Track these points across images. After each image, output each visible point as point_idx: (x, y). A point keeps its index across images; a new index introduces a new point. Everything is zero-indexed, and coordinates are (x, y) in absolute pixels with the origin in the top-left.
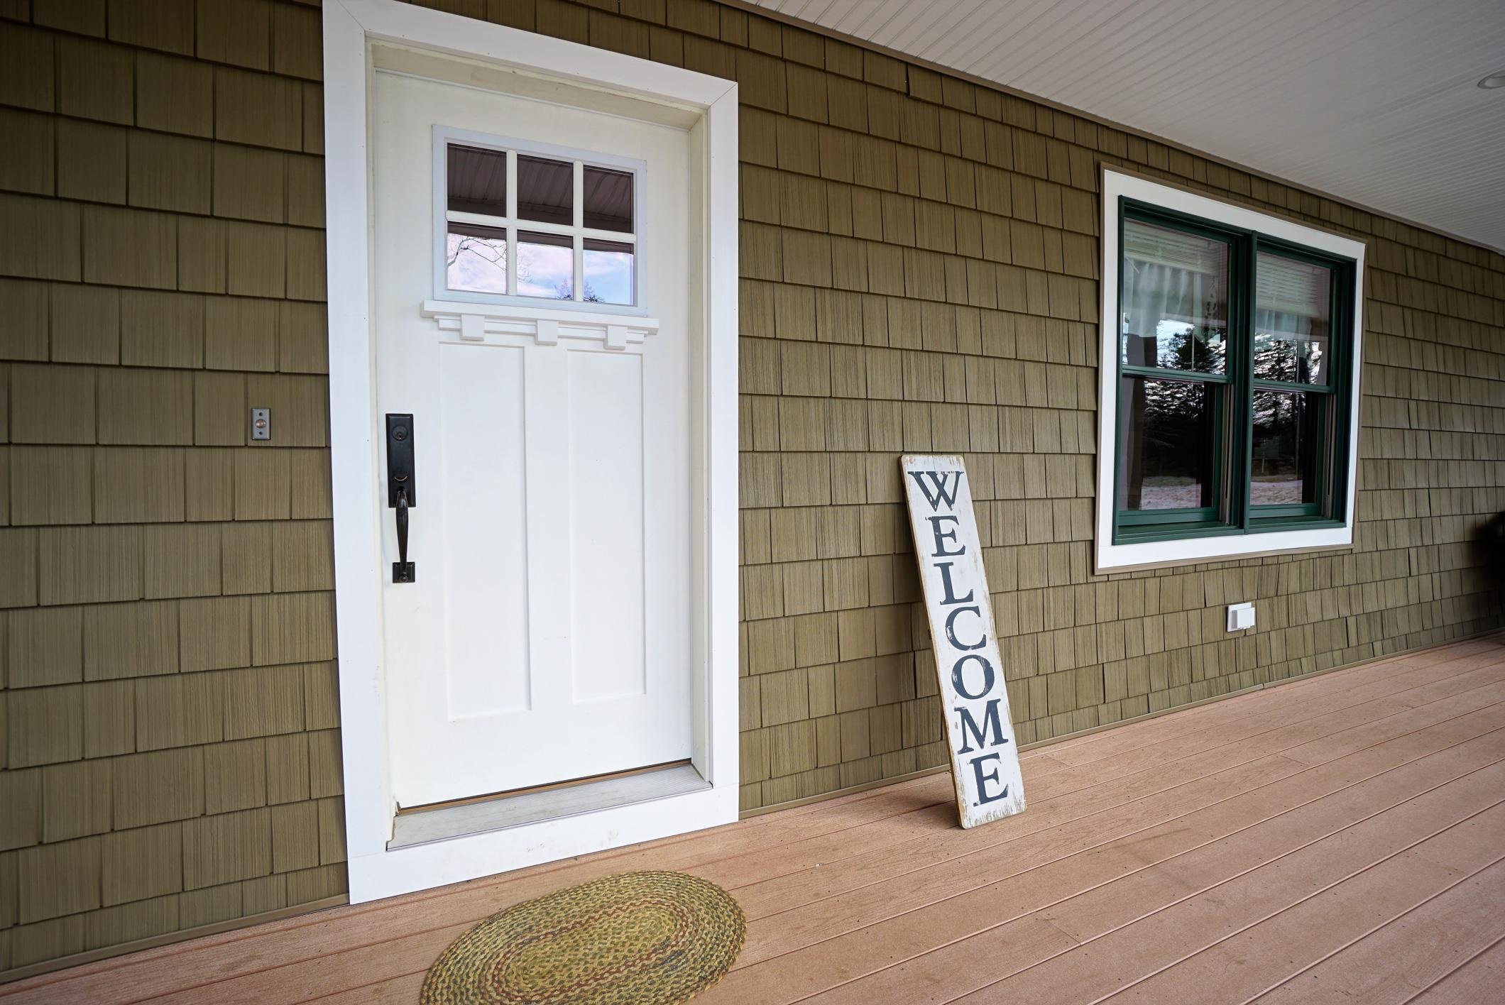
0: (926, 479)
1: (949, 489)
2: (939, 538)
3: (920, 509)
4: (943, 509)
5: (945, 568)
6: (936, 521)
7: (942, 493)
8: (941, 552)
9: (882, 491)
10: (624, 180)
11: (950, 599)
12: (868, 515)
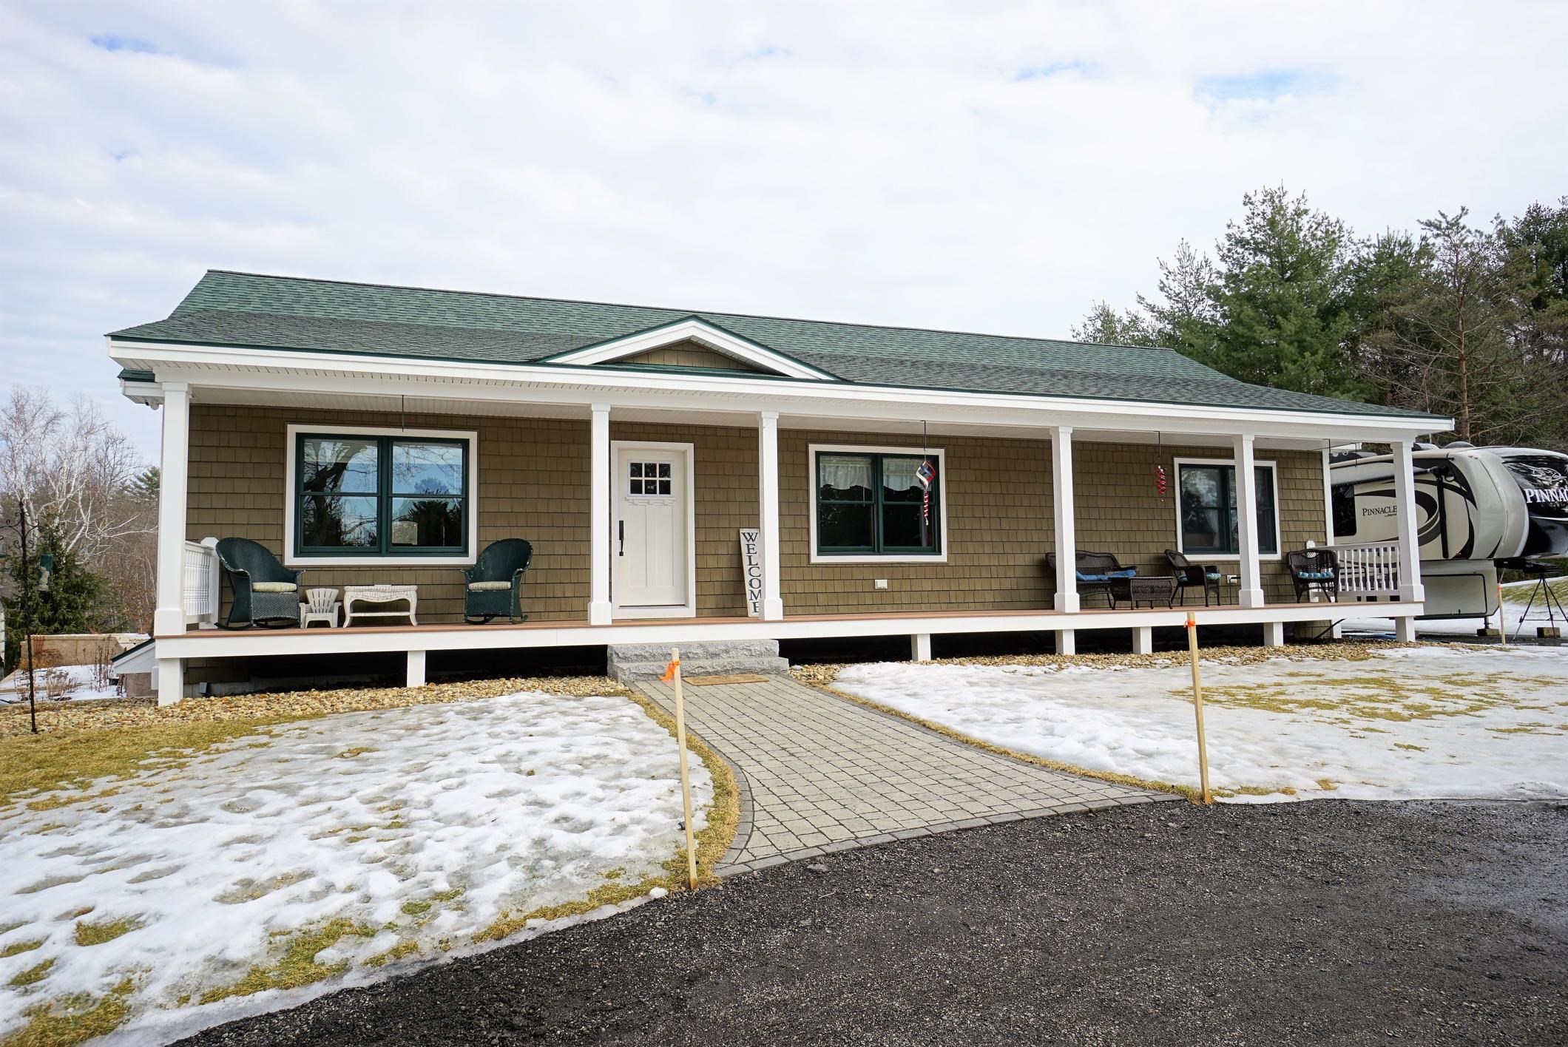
0: (747, 535)
1: (753, 537)
2: (749, 550)
3: (744, 542)
4: (751, 542)
5: (750, 557)
6: (748, 545)
7: (751, 538)
8: (749, 553)
9: (734, 537)
10: (668, 466)
11: (750, 564)
12: (730, 544)
